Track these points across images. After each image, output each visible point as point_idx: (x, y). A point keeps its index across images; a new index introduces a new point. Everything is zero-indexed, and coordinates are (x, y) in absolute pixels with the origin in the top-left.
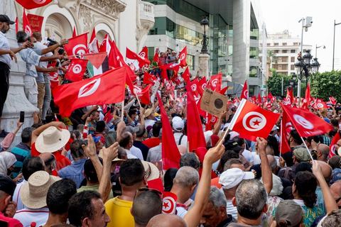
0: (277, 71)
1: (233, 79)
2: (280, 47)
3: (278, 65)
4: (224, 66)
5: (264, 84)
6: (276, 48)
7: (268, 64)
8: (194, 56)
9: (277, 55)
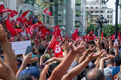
0: (93, 24)
1: (66, 28)
2: (94, 10)
3: (93, 20)
4: (61, 21)
5: (84, 31)
6: (92, 10)
7: (87, 19)
8: (44, 15)
9: (93, 14)
